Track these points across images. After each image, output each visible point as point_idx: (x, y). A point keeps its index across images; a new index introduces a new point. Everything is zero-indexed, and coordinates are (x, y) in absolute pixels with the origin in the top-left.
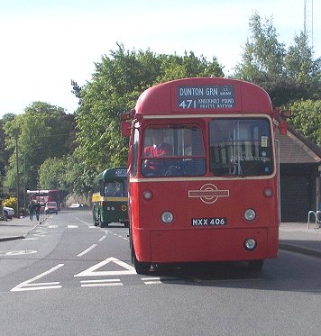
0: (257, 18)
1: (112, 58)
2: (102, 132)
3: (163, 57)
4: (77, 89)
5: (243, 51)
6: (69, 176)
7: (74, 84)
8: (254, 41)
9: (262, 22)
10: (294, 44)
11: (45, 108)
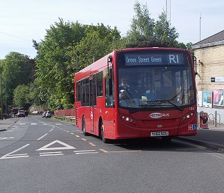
0: (138, 5)
1: (56, 27)
2: (50, 69)
3: (86, 26)
4: (36, 45)
5: (131, 24)
6: (32, 95)
7: (34, 42)
8: (137, 18)
9: (142, 7)
10: (159, 20)
11: (17, 55)
